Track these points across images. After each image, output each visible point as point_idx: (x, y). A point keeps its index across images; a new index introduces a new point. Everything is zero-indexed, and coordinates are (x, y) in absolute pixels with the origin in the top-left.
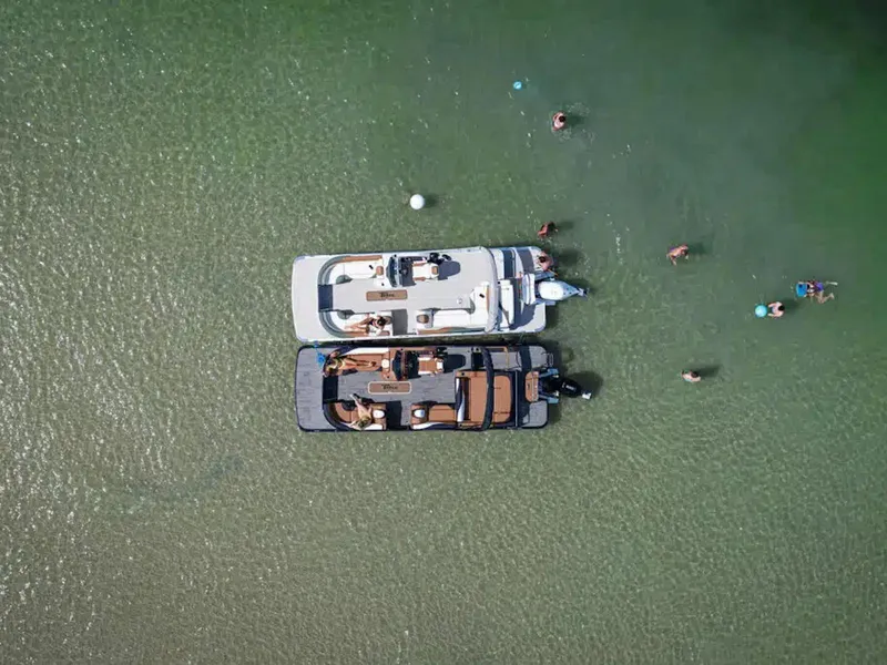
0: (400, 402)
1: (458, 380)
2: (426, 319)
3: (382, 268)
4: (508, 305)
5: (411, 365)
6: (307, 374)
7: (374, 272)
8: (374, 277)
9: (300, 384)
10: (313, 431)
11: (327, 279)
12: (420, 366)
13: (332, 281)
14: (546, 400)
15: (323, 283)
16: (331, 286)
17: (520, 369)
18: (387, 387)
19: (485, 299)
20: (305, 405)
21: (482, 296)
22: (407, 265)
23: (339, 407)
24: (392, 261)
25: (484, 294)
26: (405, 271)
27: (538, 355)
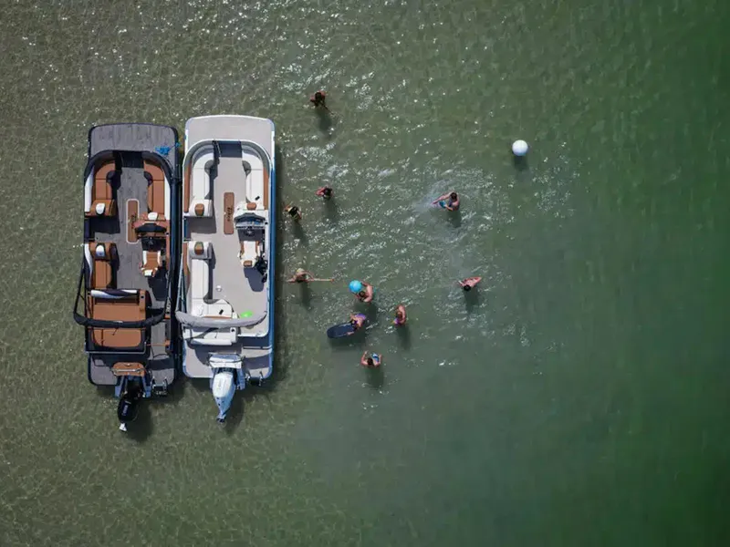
0: (119, 232)
1: (135, 291)
2: (199, 252)
3: (254, 209)
4: (210, 339)
5: (151, 243)
6: (148, 136)
7: (253, 201)
8: (248, 201)
9: (138, 128)
10: (90, 140)
11: (248, 152)
12: (153, 253)
13: (246, 157)
14: (118, 384)
15: (243, 147)
16: (241, 156)
17: (151, 358)
18: (134, 218)
19: (217, 314)
20: (116, 134)
21: (221, 312)
22: (257, 235)
23: (111, 167)
24: (262, 220)
25: (223, 315)
26: (250, 232)
27: (164, 377)
